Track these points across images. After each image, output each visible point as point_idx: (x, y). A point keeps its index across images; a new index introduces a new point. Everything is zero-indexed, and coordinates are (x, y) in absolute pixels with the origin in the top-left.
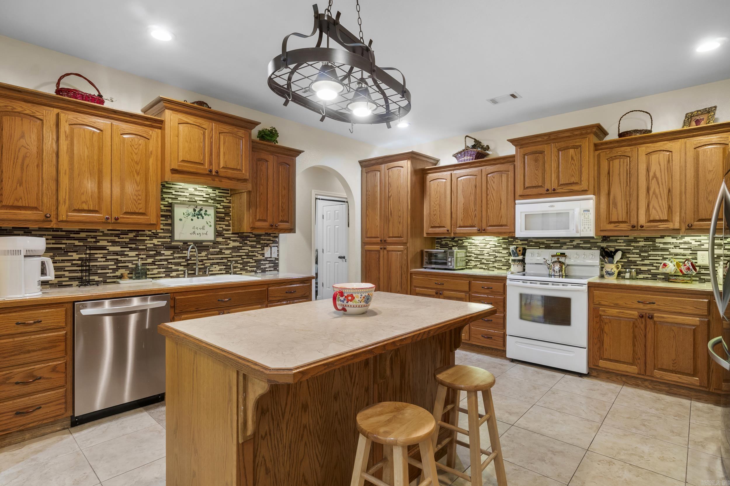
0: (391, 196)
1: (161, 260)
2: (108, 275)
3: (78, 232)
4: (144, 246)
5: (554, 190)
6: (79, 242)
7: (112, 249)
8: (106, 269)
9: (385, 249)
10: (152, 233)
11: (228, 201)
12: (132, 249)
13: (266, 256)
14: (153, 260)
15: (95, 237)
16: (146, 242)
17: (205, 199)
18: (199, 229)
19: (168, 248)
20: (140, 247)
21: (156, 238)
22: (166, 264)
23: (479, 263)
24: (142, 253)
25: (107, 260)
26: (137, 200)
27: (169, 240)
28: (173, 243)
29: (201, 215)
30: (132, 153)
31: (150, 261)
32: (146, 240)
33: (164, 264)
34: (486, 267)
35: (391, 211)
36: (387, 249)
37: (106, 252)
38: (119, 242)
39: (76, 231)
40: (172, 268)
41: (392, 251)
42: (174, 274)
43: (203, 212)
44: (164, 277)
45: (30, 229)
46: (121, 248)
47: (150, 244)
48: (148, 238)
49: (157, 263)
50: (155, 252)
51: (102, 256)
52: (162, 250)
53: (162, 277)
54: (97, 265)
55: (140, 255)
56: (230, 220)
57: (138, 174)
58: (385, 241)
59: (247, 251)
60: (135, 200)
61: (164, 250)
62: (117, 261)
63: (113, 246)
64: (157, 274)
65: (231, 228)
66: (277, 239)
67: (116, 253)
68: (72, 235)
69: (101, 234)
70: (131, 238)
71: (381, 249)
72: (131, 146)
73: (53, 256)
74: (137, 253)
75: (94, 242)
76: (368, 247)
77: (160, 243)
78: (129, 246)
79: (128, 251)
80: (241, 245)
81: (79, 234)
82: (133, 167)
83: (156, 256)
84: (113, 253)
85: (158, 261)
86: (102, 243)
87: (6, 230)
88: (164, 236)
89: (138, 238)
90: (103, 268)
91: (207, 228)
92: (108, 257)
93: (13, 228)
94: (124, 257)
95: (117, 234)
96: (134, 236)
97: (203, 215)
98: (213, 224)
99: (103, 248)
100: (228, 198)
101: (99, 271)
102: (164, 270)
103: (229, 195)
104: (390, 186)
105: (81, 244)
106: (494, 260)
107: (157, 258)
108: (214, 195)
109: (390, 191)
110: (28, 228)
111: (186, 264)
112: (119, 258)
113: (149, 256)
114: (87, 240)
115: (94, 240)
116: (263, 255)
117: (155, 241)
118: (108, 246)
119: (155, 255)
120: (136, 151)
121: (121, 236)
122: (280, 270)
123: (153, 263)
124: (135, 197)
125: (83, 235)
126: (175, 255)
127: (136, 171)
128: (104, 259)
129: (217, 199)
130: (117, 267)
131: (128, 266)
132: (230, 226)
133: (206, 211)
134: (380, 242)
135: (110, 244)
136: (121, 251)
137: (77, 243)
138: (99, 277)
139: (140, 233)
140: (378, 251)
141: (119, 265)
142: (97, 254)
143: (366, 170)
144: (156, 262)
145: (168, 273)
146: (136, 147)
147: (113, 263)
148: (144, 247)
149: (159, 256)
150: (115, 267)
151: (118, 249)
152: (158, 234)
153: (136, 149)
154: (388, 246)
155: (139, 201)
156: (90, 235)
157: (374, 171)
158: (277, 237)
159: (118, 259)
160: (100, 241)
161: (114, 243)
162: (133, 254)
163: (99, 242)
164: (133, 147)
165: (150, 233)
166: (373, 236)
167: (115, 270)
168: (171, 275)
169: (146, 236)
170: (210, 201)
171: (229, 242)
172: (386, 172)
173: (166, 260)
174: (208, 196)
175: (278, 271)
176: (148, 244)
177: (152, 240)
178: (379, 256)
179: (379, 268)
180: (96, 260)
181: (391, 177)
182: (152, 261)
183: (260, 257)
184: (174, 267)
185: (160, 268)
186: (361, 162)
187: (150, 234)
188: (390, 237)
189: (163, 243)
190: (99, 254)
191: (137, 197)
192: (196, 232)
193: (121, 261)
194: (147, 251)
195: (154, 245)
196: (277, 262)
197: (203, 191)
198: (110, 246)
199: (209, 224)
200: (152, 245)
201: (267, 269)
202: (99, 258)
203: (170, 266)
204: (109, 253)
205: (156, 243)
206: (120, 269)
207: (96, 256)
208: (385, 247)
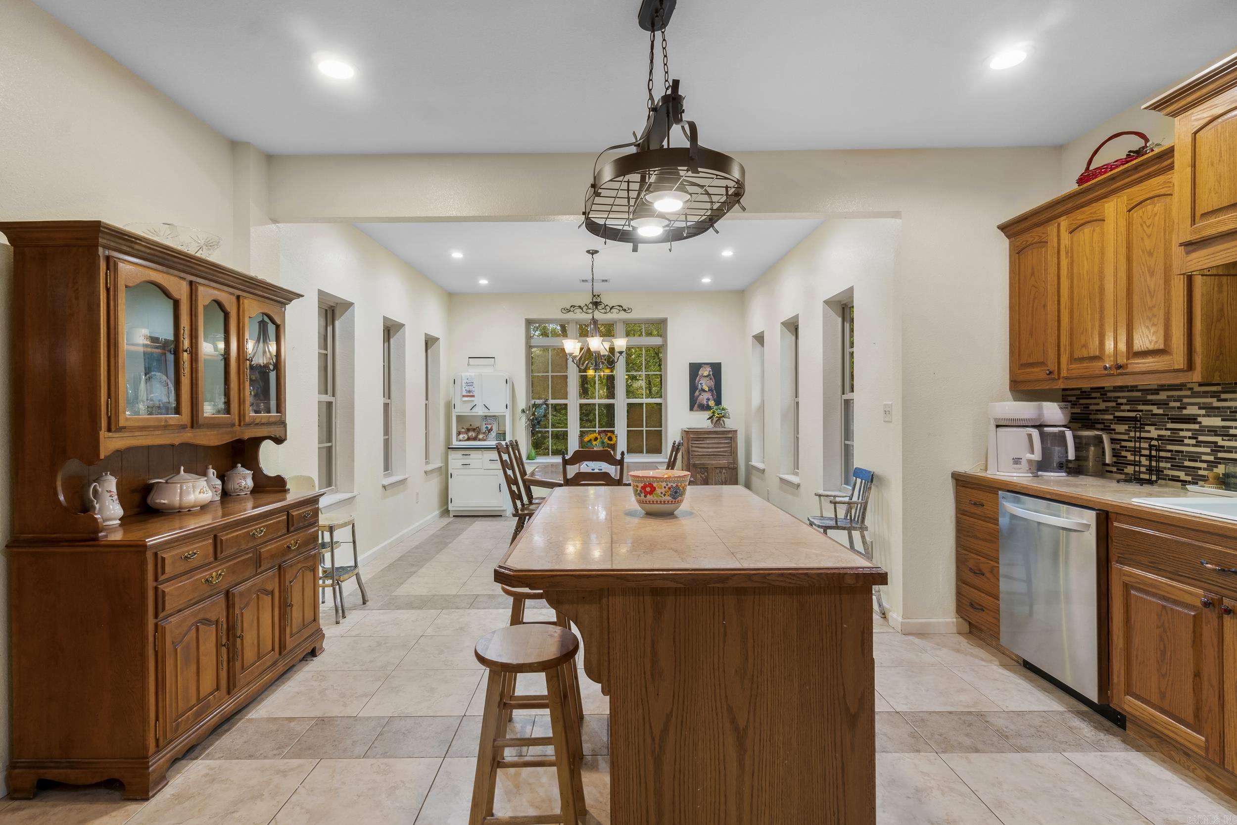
2: (1201, 472)
3: (1156, 391)
6: (1158, 408)
7: (1207, 421)
8: (1196, 461)
15: (1179, 399)
25: (1199, 444)
26: (1150, 326)
30: (1142, 239)
37: (1197, 427)
38: (1218, 408)
39: (1155, 390)
45: (1106, 389)
46: (1223, 420)
51: (1189, 434)
54: (1182, 452)
57: (1152, 274)
62: (1216, 448)
63: (1209, 416)
67: (1213, 431)
68: (1150, 397)
69: (1189, 393)
72: (1141, 225)
73: (1129, 430)
75: (1178, 408)
81: (1158, 394)
82: (1144, 265)
84: (1208, 431)
86: (1191, 410)
87: (1085, 392)
90: (1194, 457)
92: (1201, 438)
93: (1092, 388)
94: (1229, 440)
95: (1215, 392)
99: (1192, 419)
101: (1187, 463)
105: (1161, 411)
110: (1103, 388)
112: (1218, 439)
114: (1168, 404)
115: (1178, 404)
118: (1199, 415)
120: (1148, 231)
121: (1223, 396)
124: (1147, 322)
125: (1163, 396)
127: (1149, 271)
128: (1193, 442)
130: (1215, 458)
135: (1203, 412)
136: (1223, 427)
137: (1156, 410)
138: (1186, 475)
141: (1220, 455)
142: (1182, 430)
146: (1148, 223)
147: (1208, 450)
150: (1211, 458)
151: (1216, 422)
153: (1148, 227)
156: (1172, 396)
159: (1216, 443)
160: (1188, 407)
161: (1211, 411)
163: (1185, 408)
164: (1144, 225)
167: (1212, 465)
180: (1180, 441)
190: (1186, 430)
191: (1150, 320)
193: (1223, 447)
198: (1204, 416)
202: (1185, 437)
204: (1203, 430)
206: (1220, 463)
207: (1182, 434)
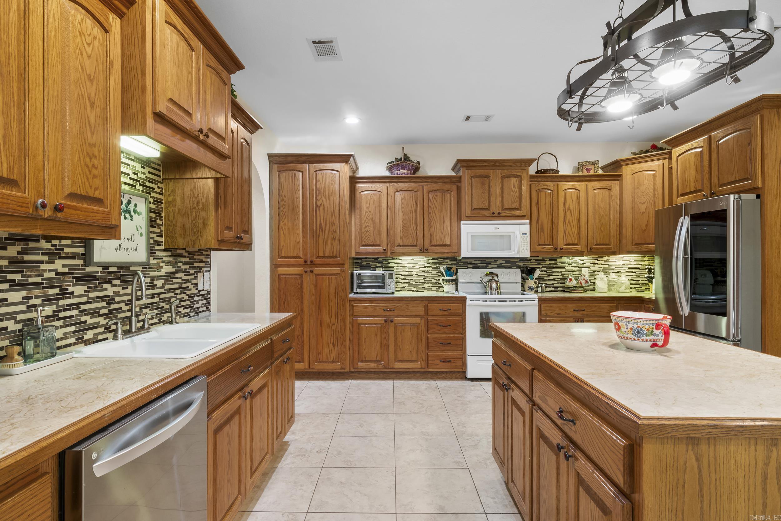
0: (321, 205)
1: (68, 308)
4: (39, 276)
5: (499, 213)
9: (312, 272)
10: (53, 245)
11: (159, 190)
12: (14, 285)
13: (200, 287)
14: (54, 308)
16: (43, 267)
17: (131, 182)
18: (126, 240)
19: (81, 279)
20: (31, 280)
21: (60, 258)
22: (77, 316)
23: (407, 285)
24: (35, 293)
26: (90, 166)
27: (81, 262)
28: (88, 269)
29: (128, 211)
30: (81, 52)
31: (49, 310)
32: (42, 262)
33: (73, 316)
34: (415, 289)
35: (321, 224)
36: (315, 272)
40: (85, 322)
41: (323, 274)
42: (89, 335)
43: (131, 207)
44: (75, 344)
47: (50, 271)
48: (45, 258)
49: (61, 315)
50: (57, 290)
52: (70, 285)
53: (69, 345)
55: (31, 298)
56: (162, 225)
57: (92, 105)
58: (312, 262)
59: (180, 280)
60: (87, 166)
61: (74, 285)
64: (62, 339)
65: (163, 239)
66: (209, 260)
70: (13, 257)
71: (306, 272)
72: (80, 34)
74: (24, 294)
76: (281, 270)
77: (66, 270)
78: (10, 277)
79: (7, 291)
80: (174, 270)
82: (83, 87)
83: (60, 299)
85: (65, 310)
88: (73, 253)
89: (27, 258)
91: (137, 237)
96: (19, 253)
97: (132, 213)
98: (144, 230)
100: (160, 185)
102: (73, 328)
103: (160, 179)
104: (320, 193)
106: (423, 281)
107: (62, 302)
108: (143, 176)
109: (318, 198)
111: (105, 311)
113: (47, 300)
116: (196, 285)
117: (59, 265)
119: (59, 297)
120: (88, 50)
122: (212, 310)
123: (55, 316)
124: (88, 160)
126: (92, 295)
129: (148, 184)
131: (6, 328)
132: (162, 236)
133: (136, 205)
134: (304, 263)
139: (32, 245)
140: (301, 275)
143: (278, 167)
144: (60, 311)
145: (79, 335)
146: (88, 39)
148: (38, 280)
149: (67, 298)
152: (63, 250)
153: (88, 44)
154: (315, 269)
155: (95, 172)
157: (295, 170)
158: (208, 256)
162: (16, 296)
164: (83, 37)
165: (49, 245)
166: (292, 255)
168: (86, 337)
169: (43, 254)
170: (138, 187)
171: (161, 265)
172: (312, 174)
173: (76, 306)
174: (135, 177)
175: (210, 310)
176: (45, 271)
177: (53, 263)
178: (302, 281)
179: (302, 297)
181: (321, 181)
182: (54, 312)
183: (194, 291)
184: (90, 320)
185: (67, 326)
186: (270, 156)
187: (49, 249)
188: (318, 257)
189: (72, 268)
191: (91, 159)
192: (123, 247)
194: (43, 288)
195: (57, 274)
196: (209, 296)
197: (129, 165)
199: (140, 231)
200: (52, 275)
201: (200, 310)
203: (83, 319)
205: (61, 270)
208: (311, 269)
